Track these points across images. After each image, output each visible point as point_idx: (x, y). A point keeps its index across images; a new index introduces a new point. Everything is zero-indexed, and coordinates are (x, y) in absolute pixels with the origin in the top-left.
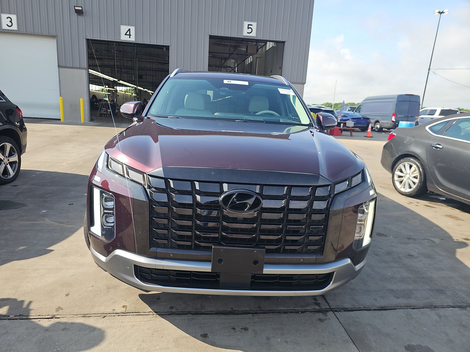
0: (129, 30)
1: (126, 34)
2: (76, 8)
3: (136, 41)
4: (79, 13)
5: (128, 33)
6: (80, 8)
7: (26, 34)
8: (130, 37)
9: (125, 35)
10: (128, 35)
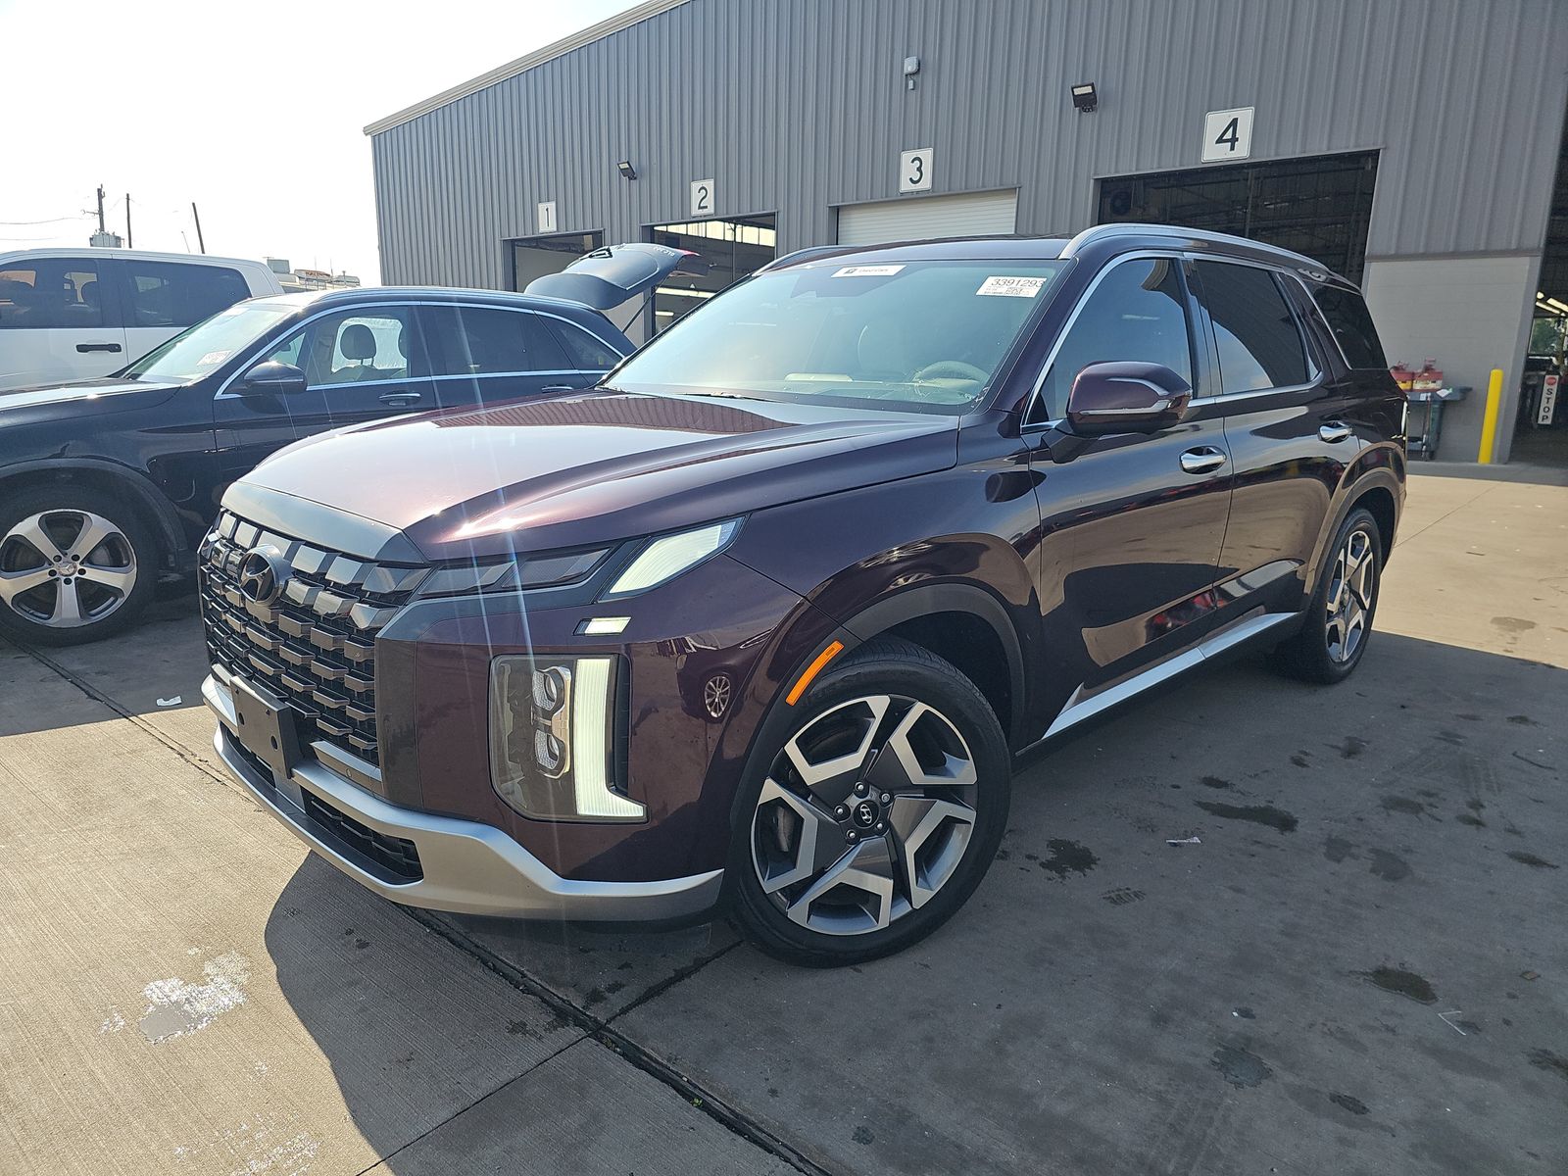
0: (1234, 123)
1: (1220, 140)
2: (1078, 91)
3: (1251, 156)
4: (1086, 103)
5: (1229, 135)
6: (1089, 90)
7: (967, 193)
8: (1232, 148)
9: (1217, 142)
10: (1227, 141)
